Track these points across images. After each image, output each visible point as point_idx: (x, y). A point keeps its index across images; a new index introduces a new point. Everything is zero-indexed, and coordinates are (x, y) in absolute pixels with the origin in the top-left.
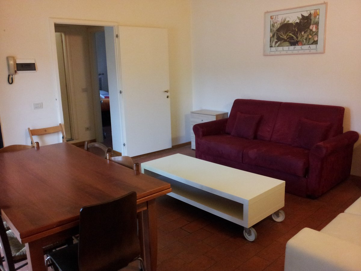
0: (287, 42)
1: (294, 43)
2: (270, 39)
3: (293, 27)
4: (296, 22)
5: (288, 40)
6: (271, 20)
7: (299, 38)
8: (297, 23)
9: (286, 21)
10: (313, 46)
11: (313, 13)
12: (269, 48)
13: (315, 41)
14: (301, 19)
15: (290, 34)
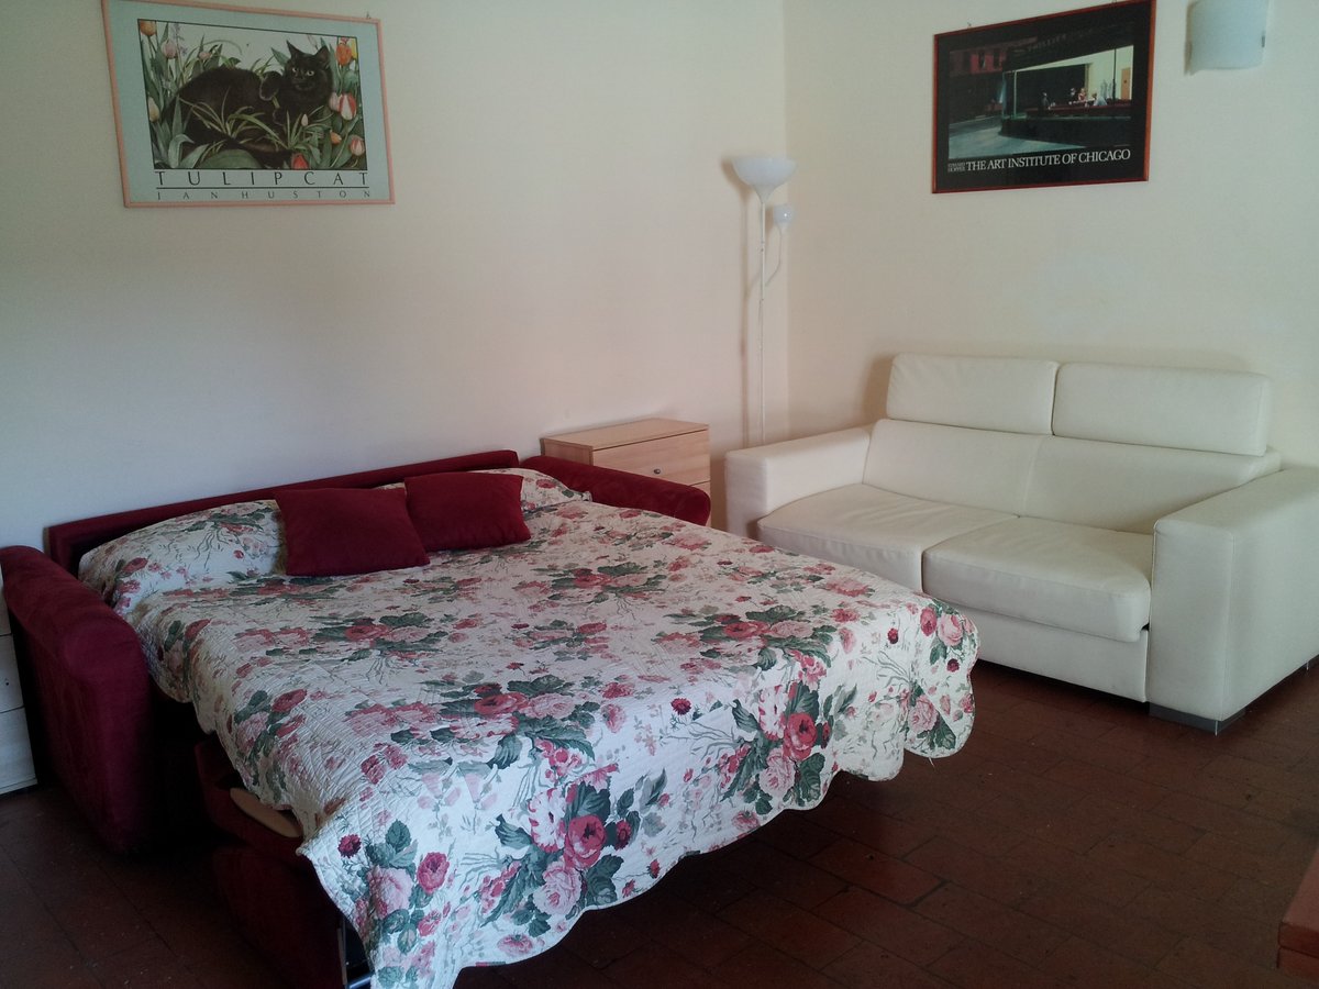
0: (241, 152)
1: (274, 159)
2: (151, 128)
3: (261, 91)
4: (267, 70)
5: (242, 142)
6: (144, 38)
7: (293, 139)
8: (274, 74)
9: (223, 58)
10: (351, 177)
11: (335, 48)
12: (153, 174)
13: (354, 155)
14: (289, 61)
15: (251, 118)
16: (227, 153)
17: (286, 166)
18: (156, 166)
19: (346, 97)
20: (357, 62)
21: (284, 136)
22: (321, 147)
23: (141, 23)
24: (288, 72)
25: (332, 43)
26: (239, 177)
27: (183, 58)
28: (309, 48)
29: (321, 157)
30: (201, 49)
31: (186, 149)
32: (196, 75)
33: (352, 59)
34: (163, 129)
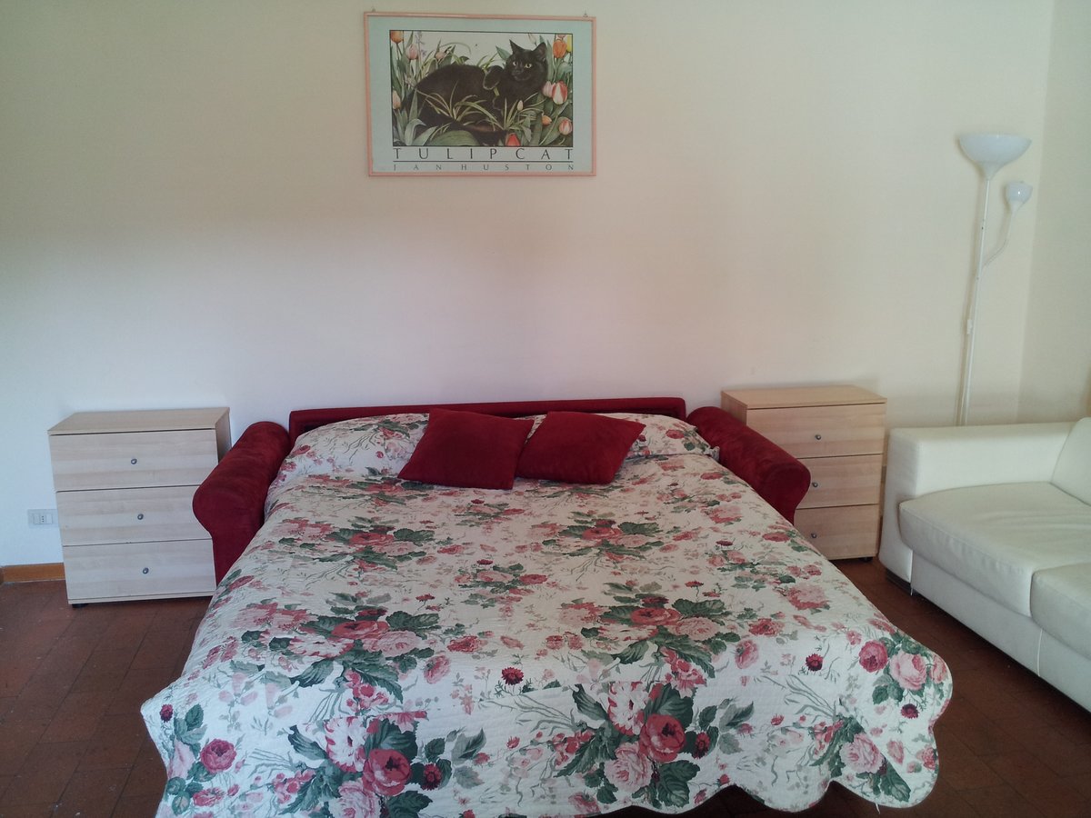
1: (491, 138)
2: (393, 114)
3: (484, 82)
4: (491, 65)
5: (465, 124)
6: (393, 44)
7: (508, 122)
8: (497, 68)
9: (455, 56)
10: (557, 153)
11: (552, 44)
12: (392, 150)
13: (561, 134)
14: (511, 57)
15: (474, 105)
16: (451, 133)
17: (500, 144)
18: (395, 144)
19: (558, 85)
20: (571, 55)
21: (501, 119)
22: (532, 128)
23: (392, 33)
24: (509, 66)
25: (549, 40)
26: (459, 153)
27: (423, 59)
28: (528, 45)
29: (532, 136)
30: (438, 50)
31: (419, 131)
32: (432, 71)
33: (567, 52)
34: (402, 116)
